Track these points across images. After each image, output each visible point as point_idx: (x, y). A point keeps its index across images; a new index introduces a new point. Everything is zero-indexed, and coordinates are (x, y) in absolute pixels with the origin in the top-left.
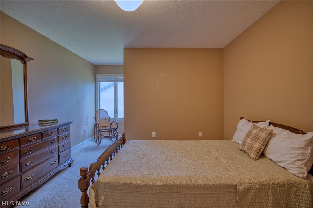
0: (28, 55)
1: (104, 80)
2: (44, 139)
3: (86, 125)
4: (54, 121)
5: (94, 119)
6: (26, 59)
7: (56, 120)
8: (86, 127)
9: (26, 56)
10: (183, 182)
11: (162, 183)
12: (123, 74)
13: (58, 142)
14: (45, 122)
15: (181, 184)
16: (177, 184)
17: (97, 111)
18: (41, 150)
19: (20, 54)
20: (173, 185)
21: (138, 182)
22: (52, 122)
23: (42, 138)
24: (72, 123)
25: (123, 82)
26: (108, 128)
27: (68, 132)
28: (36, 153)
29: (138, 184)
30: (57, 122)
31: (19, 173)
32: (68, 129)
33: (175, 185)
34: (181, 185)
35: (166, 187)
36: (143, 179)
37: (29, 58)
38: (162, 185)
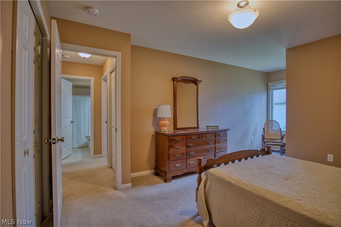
0: (199, 79)
1: (277, 87)
2: (203, 139)
3: (254, 135)
4: (216, 127)
5: (262, 130)
6: (197, 82)
7: (218, 126)
8: (253, 137)
9: (197, 80)
10: (269, 197)
11: (249, 189)
12: (285, 80)
13: (215, 144)
14: (209, 128)
15: (266, 197)
16: (262, 196)
17: (269, 121)
18: (201, 146)
19: (193, 80)
20: (259, 195)
21: (232, 181)
22: (214, 127)
23: (202, 138)
24: (229, 130)
25: (286, 89)
26: (280, 141)
27: (226, 138)
28: (197, 147)
29: (231, 182)
30: (218, 128)
31: (185, 157)
32: (226, 135)
33: (260, 196)
34: (266, 199)
35: (252, 194)
36: (236, 181)
37: (199, 81)
38: (248, 191)
